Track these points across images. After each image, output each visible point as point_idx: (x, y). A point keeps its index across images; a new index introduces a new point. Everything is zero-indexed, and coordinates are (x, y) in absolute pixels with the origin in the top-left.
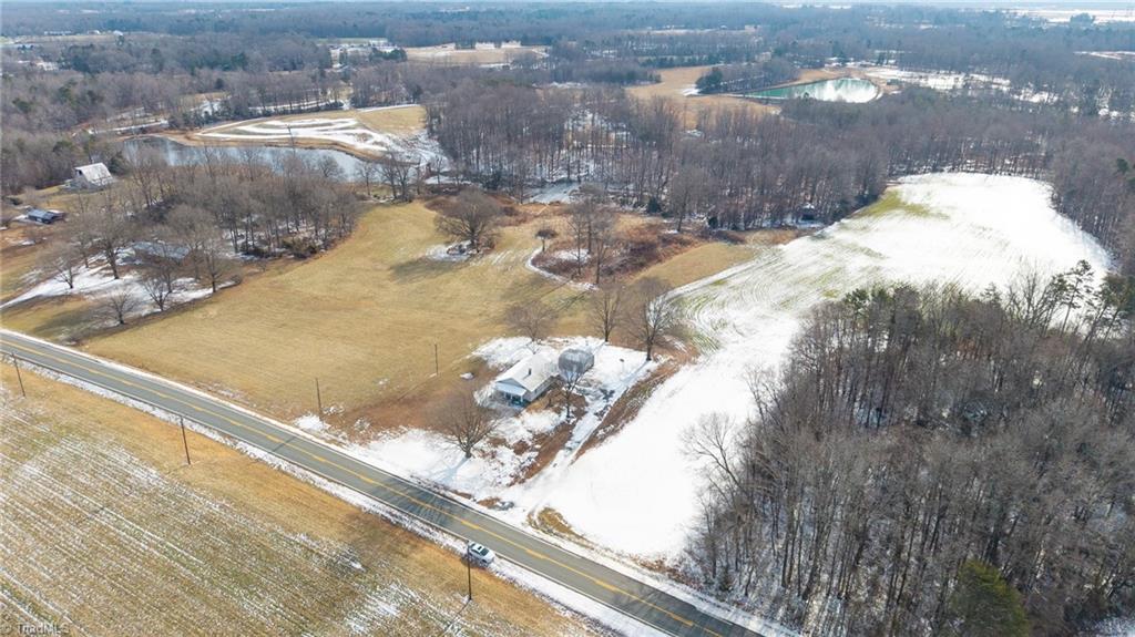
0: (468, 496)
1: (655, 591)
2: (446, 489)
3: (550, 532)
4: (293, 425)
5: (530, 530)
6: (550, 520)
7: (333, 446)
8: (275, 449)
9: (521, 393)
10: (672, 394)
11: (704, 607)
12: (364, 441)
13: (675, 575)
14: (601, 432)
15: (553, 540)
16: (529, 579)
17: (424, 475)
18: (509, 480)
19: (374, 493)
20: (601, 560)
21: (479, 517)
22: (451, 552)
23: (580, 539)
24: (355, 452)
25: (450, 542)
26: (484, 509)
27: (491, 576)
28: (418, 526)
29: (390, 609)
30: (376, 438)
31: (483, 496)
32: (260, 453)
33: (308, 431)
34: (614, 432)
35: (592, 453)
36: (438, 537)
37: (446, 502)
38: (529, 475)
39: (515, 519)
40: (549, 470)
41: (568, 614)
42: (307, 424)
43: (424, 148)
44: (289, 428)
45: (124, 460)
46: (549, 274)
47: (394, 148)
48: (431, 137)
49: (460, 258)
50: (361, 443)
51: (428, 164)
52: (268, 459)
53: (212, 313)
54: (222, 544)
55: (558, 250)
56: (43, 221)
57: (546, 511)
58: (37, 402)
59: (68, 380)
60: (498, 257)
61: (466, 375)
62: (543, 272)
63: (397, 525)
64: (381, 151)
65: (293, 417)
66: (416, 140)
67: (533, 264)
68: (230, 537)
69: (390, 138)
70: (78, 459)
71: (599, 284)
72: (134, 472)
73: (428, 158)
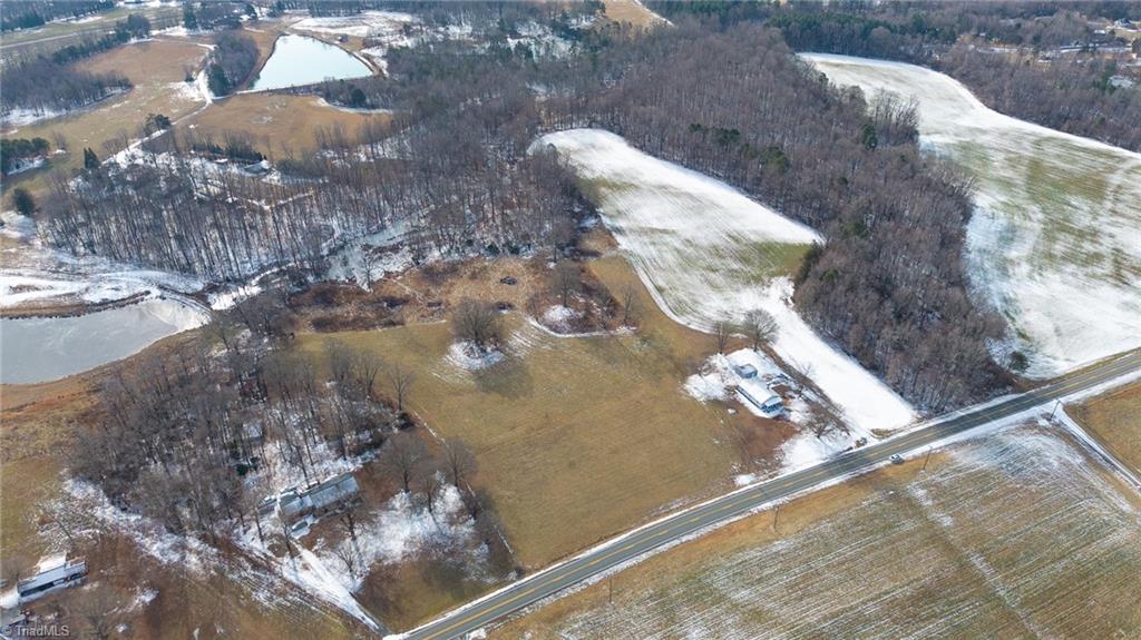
0: (851, 448)
2: (840, 453)
3: (888, 436)
4: (740, 487)
5: (884, 441)
6: (879, 433)
7: (777, 477)
8: (768, 498)
9: (778, 400)
11: (949, 419)
12: (780, 465)
13: (929, 417)
14: (819, 394)
15: (893, 437)
16: (918, 451)
17: (825, 456)
18: (844, 434)
19: (832, 475)
20: (913, 430)
23: (895, 431)
24: (788, 472)
25: (882, 464)
26: (862, 448)
28: (865, 470)
29: (922, 492)
30: (780, 460)
31: (853, 445)
32: (768, 505)
33: (752, 483)
34: (820, 390)
35: (834, 403)
36: (877, 466)
37: (853, 456)
38: (844, 426)
39: (873, 442)
40: (842, 419)
41: (939, 451)
42: (745, 481)
43: (104, 271)
44: (745, 488)
45: (753, 553)
46: (586, 335)
47: (64, 287)
48: (75, 253)
49: (496, 357)
50: (782, 467)
51: (161, 287)
52: (775, 502)
53: (508, 493)
54: (860, 528)
55: (541, 314)
56: (66, 580)
57: (873, 431)
58: (628, 595)
59: (596, 578)
60: (517, 340)
61: (730, 411)
62: (578, 335)
63: (862, 475)
64: (57, 296)
65: (732, 485)
66: (61, 264)
67: (559, 333)
68: (857, 524)
69: (20, 275)
70: (741, 574)
71: (625, 323)
72: (774, 550)
73: (139, 281)
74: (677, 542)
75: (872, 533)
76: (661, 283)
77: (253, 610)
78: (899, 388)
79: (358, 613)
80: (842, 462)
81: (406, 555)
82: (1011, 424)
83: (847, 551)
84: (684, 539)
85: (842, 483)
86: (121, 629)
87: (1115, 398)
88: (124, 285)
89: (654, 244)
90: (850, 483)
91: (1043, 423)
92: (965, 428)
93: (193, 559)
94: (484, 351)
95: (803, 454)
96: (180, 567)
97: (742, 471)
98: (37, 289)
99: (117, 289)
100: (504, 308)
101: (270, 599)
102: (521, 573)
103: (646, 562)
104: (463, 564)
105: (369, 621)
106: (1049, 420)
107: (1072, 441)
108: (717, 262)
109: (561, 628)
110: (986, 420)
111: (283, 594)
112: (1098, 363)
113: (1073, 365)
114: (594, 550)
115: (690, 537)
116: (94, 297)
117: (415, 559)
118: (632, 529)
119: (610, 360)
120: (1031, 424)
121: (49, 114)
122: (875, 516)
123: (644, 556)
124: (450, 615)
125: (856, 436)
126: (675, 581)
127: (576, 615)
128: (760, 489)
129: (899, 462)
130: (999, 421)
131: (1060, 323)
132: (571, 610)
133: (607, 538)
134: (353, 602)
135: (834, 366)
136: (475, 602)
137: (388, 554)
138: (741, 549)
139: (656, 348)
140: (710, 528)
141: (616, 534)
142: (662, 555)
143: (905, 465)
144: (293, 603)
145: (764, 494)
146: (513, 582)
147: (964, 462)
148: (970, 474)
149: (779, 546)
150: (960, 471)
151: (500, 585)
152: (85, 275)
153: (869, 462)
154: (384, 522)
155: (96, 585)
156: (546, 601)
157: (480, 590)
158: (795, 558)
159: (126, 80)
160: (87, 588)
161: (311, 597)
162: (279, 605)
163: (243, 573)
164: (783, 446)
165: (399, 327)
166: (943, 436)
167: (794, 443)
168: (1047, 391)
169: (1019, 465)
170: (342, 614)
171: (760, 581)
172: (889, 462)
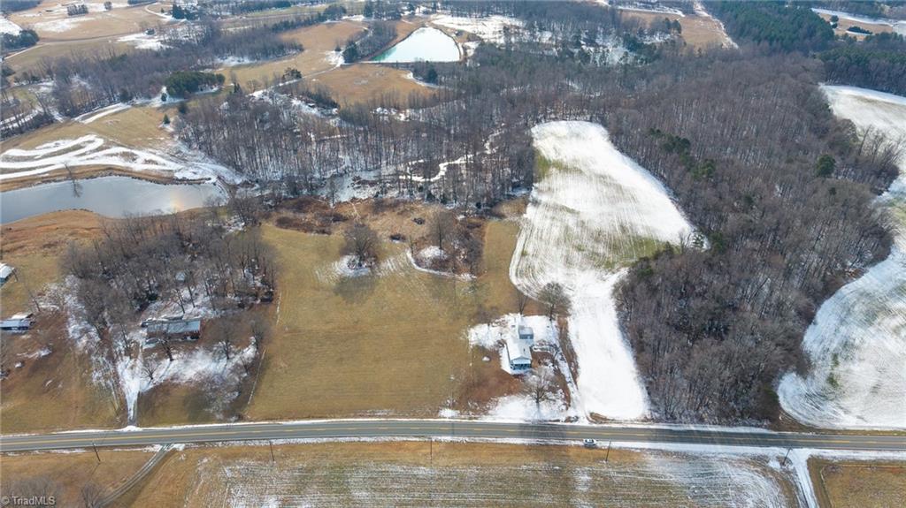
0: (558, 421)
1: (657, 430)
2: (545, 421)
3: (601, 423)
4: (440, 417)
5: (595, 425)
6: (595, 417)
7: (474, 421)
8: (453, 433)
9: (529, 362)
10: (578, 337)
11: (674, 428)
12: (485, 412)
13: (658, 421)
14: (572, 369)
15: (606, 425)
16: (616, 444)
17: (530, 418)
18: (564, 407)
19: (522, 435)
20: (629, 426)
21: (573, 428)
22: (578, 446)
23: (614, 421)
24: (487, 420)
25: (573, 443)
26: (569, 424)
27: (601, 449)
28: (553, 442)
29: (586, 478)
30: (489, 409)
31: (564, 419)
32: (449, 438)
33: (452, 418)
34: (577, 366)
35: (579, 380)
36: (567, 443)
37: (553, 427)
38: (569, 402)
39: (583, 422)
40: (573, 395)
41: (638, 451)
42: (448, 414)
43: (197, 161)
44: (442, 420)
45: (399, 469)
46: (437, 272)
47: (172, 166)
48: (190, 147)
49: (365, 271)
50: (485, 414)
51: (219, 178)
52: (455, 439)
53: (282, 365)
54: (500, 484)
55: (419, 250)
56: (19, 328)
57: (591, 414)
58: (288, 462)
59: (281, 441)
60: (389, 265)
61: (485, 359)
62: (431, 271)
63: (547, 445)
64: (164, 170)
65: (435, 413)
66: (180, 152)
67: (420, 266)
68: (499, 480)
69: (155, 154)
70: (375, 479)
71: (472, 272)
72: (415, 472)
73: (211, 171)
74: (356, 439)
75: (506, 492)
76: (530, 250)
77: (84, 382)
78: (652, 389)
79: (131, 406)
80: (541, 429)
81: (190, 381)
82: (737, 454)
83: (471, 497)
84: (363, 439)
85: (524, 444)
86: (18, 365)
87: (883, 470)
88: (201, 171)
89: (553, 218)
90: (530, 447)
91: (775, 465)
92: (682, 441)
93: (84, 340)
94: (360, 265)
95: (513, 410)
96: (74, 342)
97: (453, 407)
98: (157, 164)
99: (195, 173)
100: (398, 239)
101: (99, 378)
102: (241, 418)
103: (323, 444)
104: (214, 400)
105: (131, 413)
106: (782, 464)
107: (790, 491)
108: (589, 245)
109: (229, 464)
110: (713, 442)
111: (106, 378)
112: (895, 432)
113: (864, 424)
114: (296, 422)
115: (368, 439)
116: (179, 176)
117: (192, 386)
118: (335, 418)
119: (437, 295)
120: (760, 462)
121: (247, 61)
122: (522, 480)
123: (325, 440)
124: (175, 427)
125: (571, 413)
126: (328, 465)
127: (246, 461)
128: (453, 424)
129: (591, 447)
130: (724, 446)
131: (886, 382)
132: (245, 455)
133: (313, 418)
134: (135, 398)
135: (610, 352)
136: (195, 426)
137: (181, 377)
138: (392, 462)
139: (476, 296)
140: (387, 439)
141: (321, 418)
142: (339, 443)
143: (594, 451)
144: (107, 385)
145: (453, 429)
146: (231, 422)
147: (655, 469)
148: (650, 482)
149: (423, 471)
150: (643, 475)
151: (220, 421)
152: (185, 161)
153: (564, 437)
154: (197, 357)
155: (29, 337)
156: (237, 443)
157: (208, 419)
158: (424, 485)
159: (301, 45)
160: (24, 337)
161: (118, 386)
162: (99, 384)
163: (100, 358)
164: (501, 399)
165: (326, 235)
166: (655, 440)
167: (512, 400)
168: (805, 437)
169: (709, 492)
170: (124, 403)
171: (383, 490)
172: (581, 443)
